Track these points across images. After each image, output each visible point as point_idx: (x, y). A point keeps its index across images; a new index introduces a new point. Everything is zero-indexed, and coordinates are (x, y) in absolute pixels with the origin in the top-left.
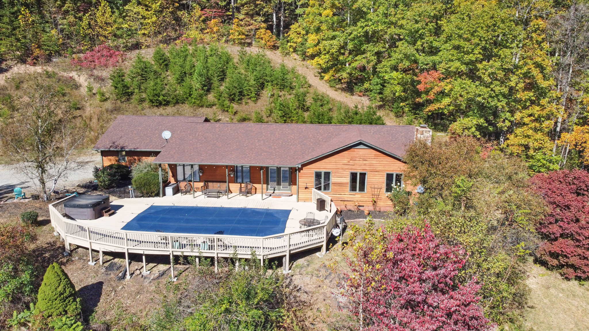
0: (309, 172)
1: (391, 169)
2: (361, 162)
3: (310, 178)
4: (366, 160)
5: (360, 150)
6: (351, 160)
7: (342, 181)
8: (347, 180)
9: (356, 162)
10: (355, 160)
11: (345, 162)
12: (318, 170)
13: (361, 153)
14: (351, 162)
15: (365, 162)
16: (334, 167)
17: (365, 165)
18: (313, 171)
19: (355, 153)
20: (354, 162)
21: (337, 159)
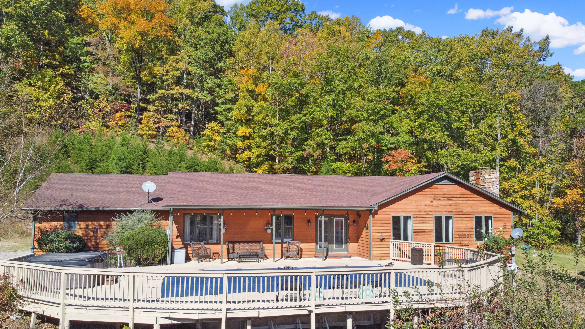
0: (385, 216)
1: (480, 210)
2: (446, 202)
3: (386, 225)
4: (451, 200)
5: (444, 187)
6: (434, 200)
7: (425, 228)
8: (431, 226)
9: (440, 202)
10: (439, 200)
11: (428, 202)
12: (396, 214)
13: (445, 190)
14: (434, 202)
15: (450, 202)
16: (415, 209)
17: (450, 206)
18: (390, 216)
19: (438, 190)
20: (438, 202)
21: (418, 199)
